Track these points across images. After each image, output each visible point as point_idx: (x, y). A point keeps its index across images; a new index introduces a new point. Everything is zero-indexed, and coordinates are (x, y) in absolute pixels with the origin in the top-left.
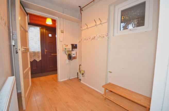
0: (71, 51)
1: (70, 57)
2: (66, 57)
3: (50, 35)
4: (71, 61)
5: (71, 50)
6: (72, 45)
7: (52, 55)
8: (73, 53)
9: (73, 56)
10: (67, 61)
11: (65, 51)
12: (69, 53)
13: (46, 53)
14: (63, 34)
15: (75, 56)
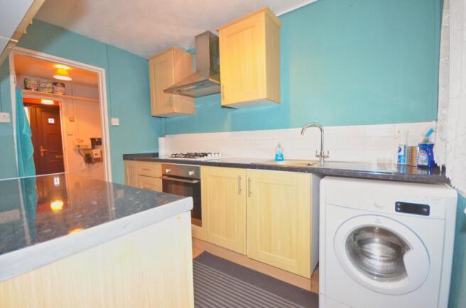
0: (91, 149)
1: (89, 159)
2: (81, 159)
3: (51, 121)
4: (91, 165)
5: (90, 147)
6: (93, 140)
7: (57, 157)
8: (95, 153)
9: (95, 157)
10: (84, 165)
11: (79, 149)
12: (87, 152)
13: (42, 155)
14: (73, 123)
15: (99, 156)
